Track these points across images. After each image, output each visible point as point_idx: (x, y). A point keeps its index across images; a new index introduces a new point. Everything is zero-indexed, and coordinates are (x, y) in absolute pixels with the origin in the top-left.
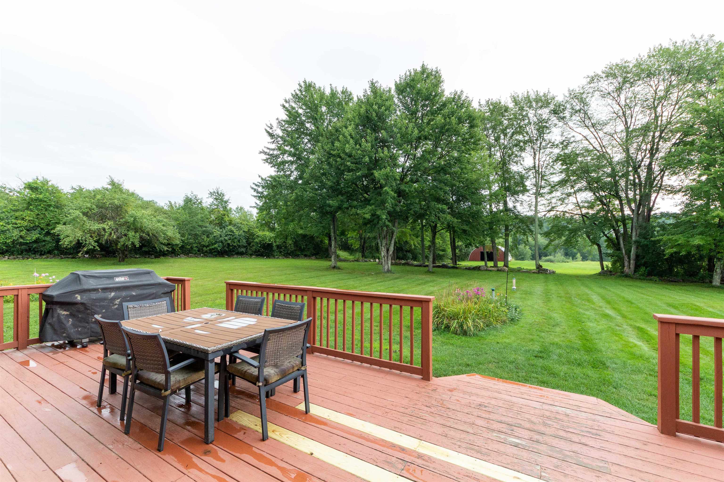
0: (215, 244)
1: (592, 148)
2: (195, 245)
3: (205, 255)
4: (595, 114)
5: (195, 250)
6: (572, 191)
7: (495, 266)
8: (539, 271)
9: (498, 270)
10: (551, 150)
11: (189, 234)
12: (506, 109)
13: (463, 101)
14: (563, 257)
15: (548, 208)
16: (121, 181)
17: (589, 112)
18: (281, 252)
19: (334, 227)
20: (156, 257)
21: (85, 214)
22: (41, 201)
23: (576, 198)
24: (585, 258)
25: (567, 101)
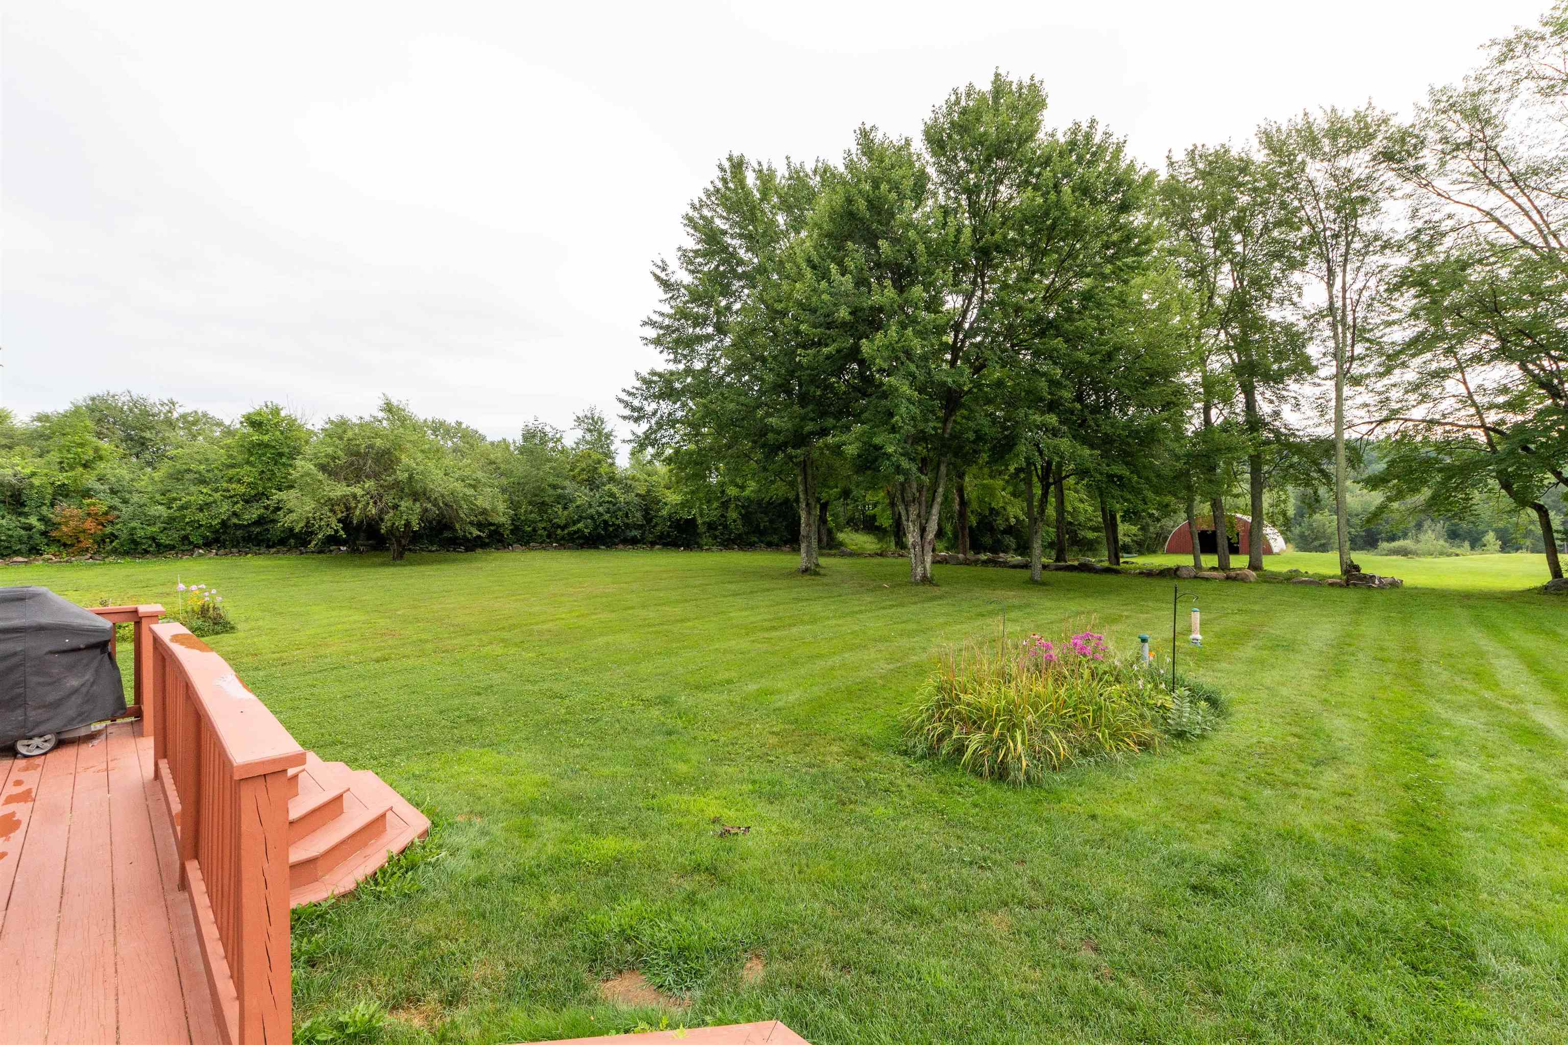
0: (579, 521)
1: (1511, 240)
2: (541, 525)
3: (561, 545)
4: (1522, 150)
5: (541, 536)
6: (1451, 363)
7: (1224, 566)
8: (1347, 581)
9: (1228, 578)
10: (1382, 260)
11: (530, 503)
12: (1245, 166)
13: (1099, 146)
14: (1442, 542)
15: (1377, 417)
16: (404, 402)
17: (1501, 144)
18: (715, 537)
19: (805, 478)
20: (467, 550)
21: (323, 468)
22: (267, 446)
23: (1465, 383)
24: (1508, 544)
25: (1427, 125)
